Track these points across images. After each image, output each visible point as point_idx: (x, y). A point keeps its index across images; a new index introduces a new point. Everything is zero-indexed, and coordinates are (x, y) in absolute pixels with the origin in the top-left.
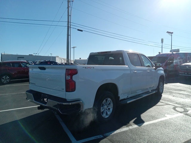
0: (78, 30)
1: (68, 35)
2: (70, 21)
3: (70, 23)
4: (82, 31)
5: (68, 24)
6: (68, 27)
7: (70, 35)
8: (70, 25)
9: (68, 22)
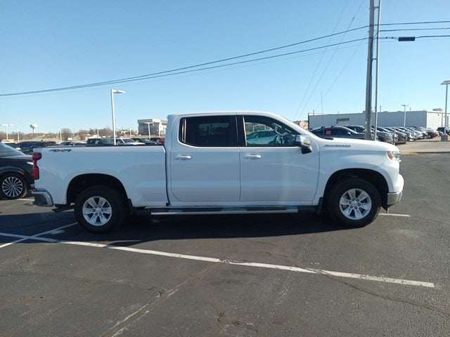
0: (401, 39)
1: (370, 60)
2: (376, 23)
3: (375, 28)
4: (412, 39)
5: (371, 31)
6: (371, 38)
7: (377, 59)
8: (375, 33)
9: (372, 26)
